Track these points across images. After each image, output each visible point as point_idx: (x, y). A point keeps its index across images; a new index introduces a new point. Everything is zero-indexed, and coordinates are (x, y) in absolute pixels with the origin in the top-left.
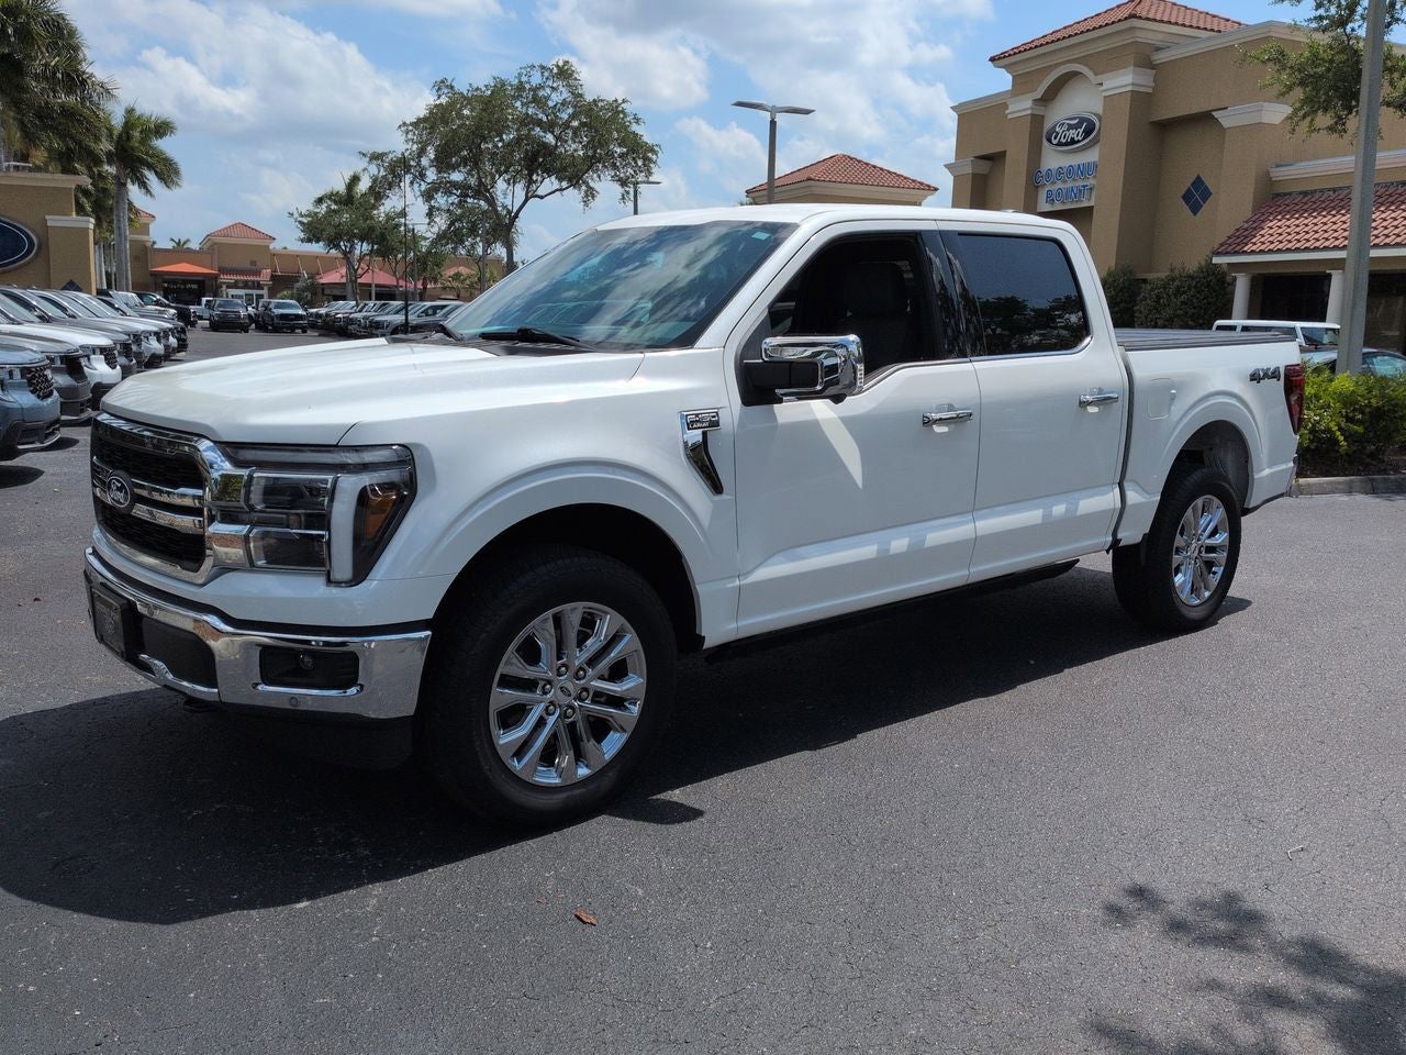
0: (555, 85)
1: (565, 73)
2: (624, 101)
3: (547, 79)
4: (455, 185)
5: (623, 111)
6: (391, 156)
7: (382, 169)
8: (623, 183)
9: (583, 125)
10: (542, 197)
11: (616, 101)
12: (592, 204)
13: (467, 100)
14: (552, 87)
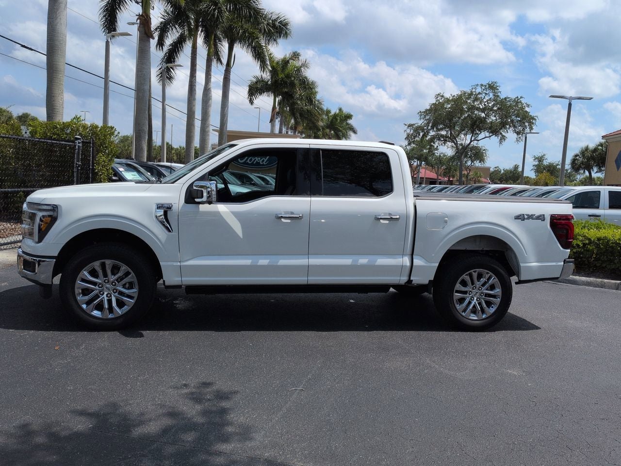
0: (487, 92)
1: (492, 87)
2: (521, 97)
3: (484, 90)
4: (442, 136)
5: (520, 102)
6: (416, 125)
7: (412, 130)
8: (518, 133)
9: (499, 109)
10: (478, 141)
11: (517, 97)
12: (503, 143)
13: (448, 101)
14: (486, 93)
